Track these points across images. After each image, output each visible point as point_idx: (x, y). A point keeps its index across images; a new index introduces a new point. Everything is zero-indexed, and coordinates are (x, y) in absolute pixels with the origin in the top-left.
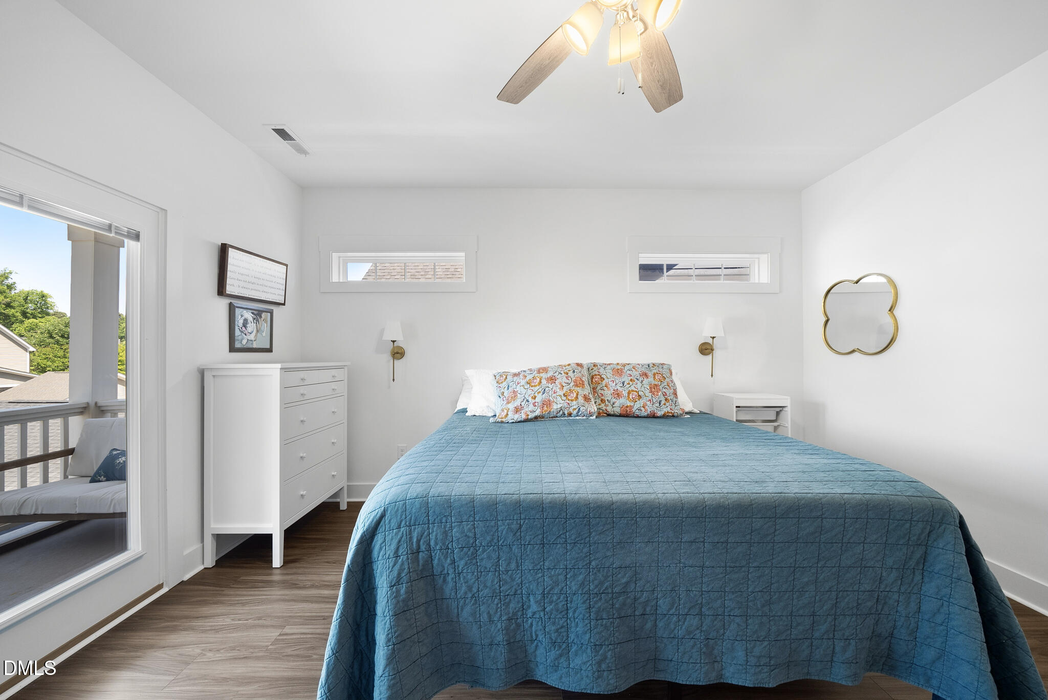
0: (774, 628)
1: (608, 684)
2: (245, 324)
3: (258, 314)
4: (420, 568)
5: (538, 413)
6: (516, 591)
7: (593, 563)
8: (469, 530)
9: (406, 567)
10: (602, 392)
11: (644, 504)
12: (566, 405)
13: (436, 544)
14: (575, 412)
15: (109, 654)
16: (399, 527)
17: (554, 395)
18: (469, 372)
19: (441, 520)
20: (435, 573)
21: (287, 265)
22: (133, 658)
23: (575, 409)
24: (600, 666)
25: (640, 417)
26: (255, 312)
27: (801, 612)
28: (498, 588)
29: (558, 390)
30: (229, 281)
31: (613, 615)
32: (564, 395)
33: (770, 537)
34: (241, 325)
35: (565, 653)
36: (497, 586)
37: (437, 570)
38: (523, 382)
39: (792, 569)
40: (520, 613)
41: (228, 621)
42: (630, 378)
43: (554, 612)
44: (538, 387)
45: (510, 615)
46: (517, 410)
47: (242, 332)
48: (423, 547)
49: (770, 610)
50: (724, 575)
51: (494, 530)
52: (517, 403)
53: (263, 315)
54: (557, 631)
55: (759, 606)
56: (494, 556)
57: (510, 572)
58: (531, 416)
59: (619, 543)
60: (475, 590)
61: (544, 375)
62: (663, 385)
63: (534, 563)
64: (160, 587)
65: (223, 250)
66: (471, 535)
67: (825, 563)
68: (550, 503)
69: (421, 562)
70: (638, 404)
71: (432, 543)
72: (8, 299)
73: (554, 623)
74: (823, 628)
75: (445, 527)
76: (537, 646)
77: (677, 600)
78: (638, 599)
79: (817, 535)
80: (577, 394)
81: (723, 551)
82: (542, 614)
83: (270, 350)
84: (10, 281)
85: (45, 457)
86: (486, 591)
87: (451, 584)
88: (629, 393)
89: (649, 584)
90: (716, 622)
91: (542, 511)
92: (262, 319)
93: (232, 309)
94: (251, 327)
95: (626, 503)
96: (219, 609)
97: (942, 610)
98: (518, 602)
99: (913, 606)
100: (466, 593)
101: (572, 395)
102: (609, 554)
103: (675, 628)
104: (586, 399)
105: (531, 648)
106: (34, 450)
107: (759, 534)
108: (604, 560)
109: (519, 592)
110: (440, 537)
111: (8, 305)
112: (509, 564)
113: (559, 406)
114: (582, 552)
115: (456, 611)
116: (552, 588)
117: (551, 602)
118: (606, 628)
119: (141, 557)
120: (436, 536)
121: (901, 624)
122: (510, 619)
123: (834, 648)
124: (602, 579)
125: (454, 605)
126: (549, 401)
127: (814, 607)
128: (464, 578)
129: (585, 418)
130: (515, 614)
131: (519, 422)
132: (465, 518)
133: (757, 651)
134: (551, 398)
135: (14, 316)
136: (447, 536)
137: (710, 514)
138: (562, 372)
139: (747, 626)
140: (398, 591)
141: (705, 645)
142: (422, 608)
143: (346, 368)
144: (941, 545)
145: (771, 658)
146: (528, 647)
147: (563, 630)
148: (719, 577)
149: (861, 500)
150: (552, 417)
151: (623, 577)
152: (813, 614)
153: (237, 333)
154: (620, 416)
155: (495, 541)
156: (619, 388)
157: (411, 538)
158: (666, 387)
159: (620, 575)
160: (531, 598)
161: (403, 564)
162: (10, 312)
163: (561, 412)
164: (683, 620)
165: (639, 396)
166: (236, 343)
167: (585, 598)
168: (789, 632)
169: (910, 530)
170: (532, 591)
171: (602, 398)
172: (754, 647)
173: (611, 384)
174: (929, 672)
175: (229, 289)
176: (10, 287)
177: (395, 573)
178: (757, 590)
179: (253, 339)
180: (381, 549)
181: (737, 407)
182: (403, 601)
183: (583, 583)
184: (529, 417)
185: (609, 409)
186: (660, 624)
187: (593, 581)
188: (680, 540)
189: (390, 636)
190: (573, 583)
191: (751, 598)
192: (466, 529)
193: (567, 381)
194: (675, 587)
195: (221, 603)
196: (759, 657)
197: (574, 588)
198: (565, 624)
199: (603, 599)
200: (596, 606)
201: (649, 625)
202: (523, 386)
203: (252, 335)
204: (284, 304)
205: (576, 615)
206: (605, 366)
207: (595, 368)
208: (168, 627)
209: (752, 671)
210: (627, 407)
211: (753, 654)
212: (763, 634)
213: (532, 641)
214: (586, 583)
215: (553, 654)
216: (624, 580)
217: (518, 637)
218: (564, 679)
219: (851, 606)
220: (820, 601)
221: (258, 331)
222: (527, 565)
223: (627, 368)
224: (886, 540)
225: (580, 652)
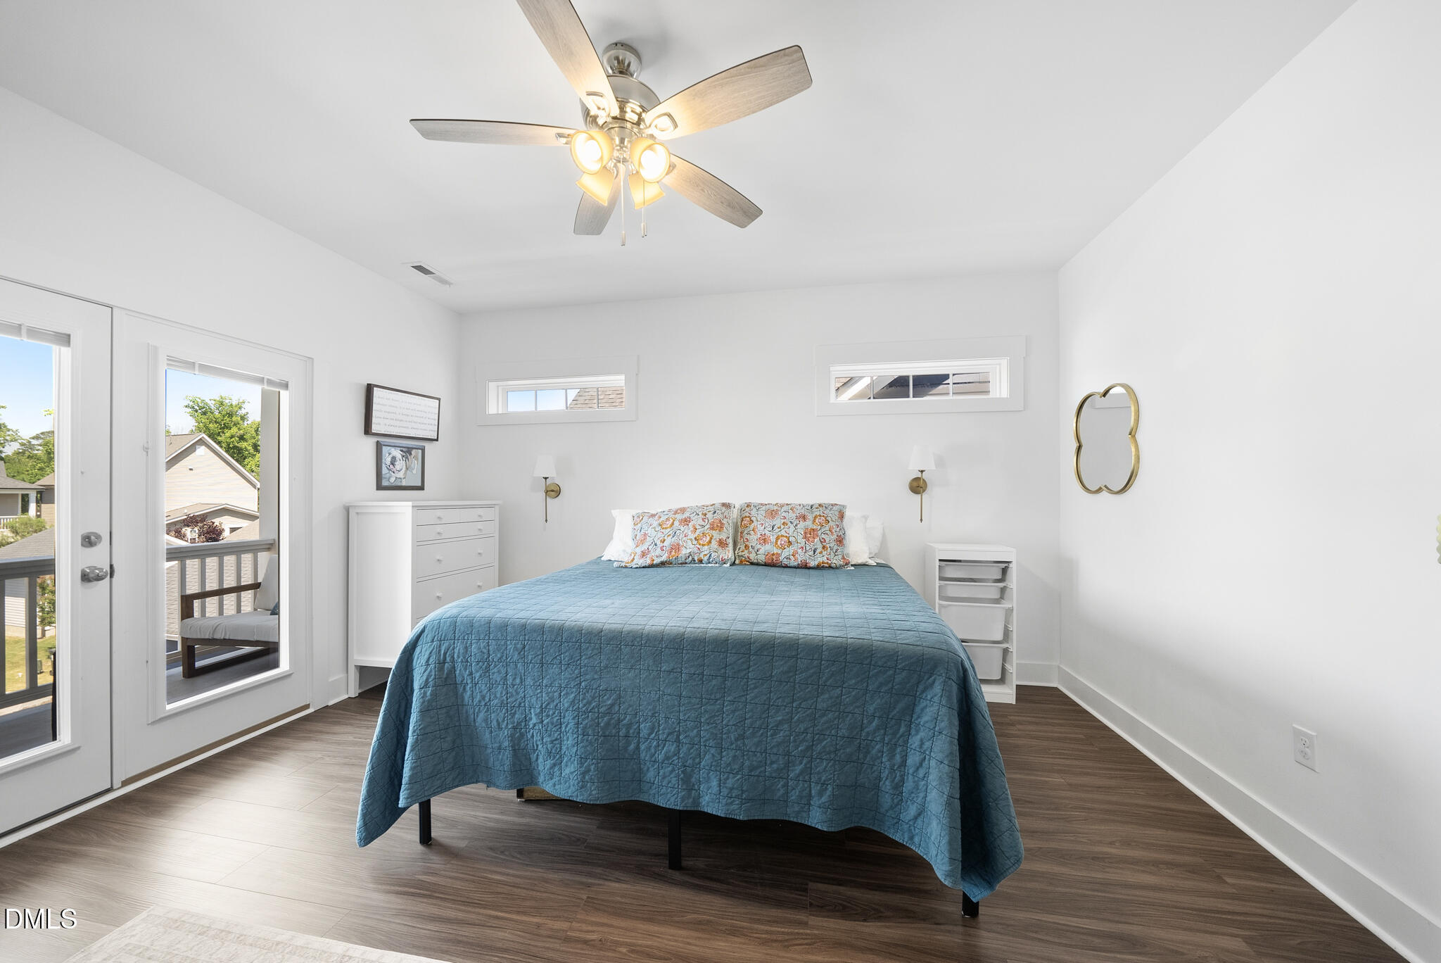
0: (747, 763)
1: (590, 795)
2: (393, 462)
3: (407, 451)
4: (445, 676)
5: (664, 558)
6: (520, 704)
7: (583, 684)
8: (485, 647)
9: (433, 673)
10: (748, 537)
11: (628, 633)
12: (696, 550)
13: (458, 657)
14: (705, 559)
15: (256, 750)
16: (433, 641)
17: (684, 539)
18: (615, 513)
19: (464, 637)
20: (458, 682)
21: (439, 399)
22: (272, 754)
23: (706, 555)
24: (584, 777)
25: (790, 567)
26: (404, 449)
27: (775, 750)
28: (505, 699)
29: (690, 533)
30: (374, 420)
31: (599, 732)
32: (695, 538)
33: (744, 672)
34: (388, 463)
35: (558, 764)
36: (504, 698)
37: (459, 679)
38: (655, 524)
39: (766, 707)
40: (523, 724)
41: (351, 738)
42: (783, 521)
43: (550, 725)
44: (669, 530)
45: (515, 724)
46: (644, 554)
47: (390, 470)
48: (448, 659)
49: (744, 744)
50: (700, 706)
51: (503, 648)
52: (644, 547)
53: (413, 452)
54: (552, 742)
55: (733, 739)
56: (503, 671)
57: (516, 687)
58: (657, 561)
59: (606, 667)
60: (487, 699)
61: (679, 517)
62: (823, 530)
63: (534, 679)
64: (307, 707)
65: (369, 389)
66: (485, 651)
67: (800, 704)
68: (550, 627)
69: (446, 671)
70: (786, 553)
71: (456, 656)
72: (241, 431)
73: (550, 736)
74: (798, 769)
75: (466, 644)
76: (538, 755)
77: (656, 724)
78: (622, 721)
79: (791, 674)
80: (711, 539)
81: (699, 683)
82: (540, 725)
83: (422, 488)
84: (242, 412)
85: (239, 589)
86: (496, 701)
87: (469, 693)
88: (777, 538)
89: (631, 708)
90: (692, 751)
91: (543, 634)
92: (412, 456)
93: (379, 447)
94: (400, 464)
95: (614, 631)
96: (349, 729)
97: (924, 765)
98: (522, 714)
99: (898, 758)
100: (480, 701)
101: (704, 539)
102: (596, 676)
103: (656, 753)
104: (722, 544)
105: (534, 757)
106: (230, 582)
107: (733, 668)
108: (592, 682)
109: (522, 705)
110: (462, 651)
111: (242, 438)
112: (514, 679)
113: (688, 551)
114: (574, 673)
115: (472, 716)
116: (548, 704)
117: (548, 716)
118: (591, 743)
119: (289, 675)
120: (459, 649)
121: (885, 776)
122: (514, 728)
123: (810, 791)
124: (590, 699)
125: (471, 711)
126: (678, 545)
127: (789, 746)
128: (479, 688)
129: (717, 565)
130: (519, 723)
131: (644, 567)
132: (482, 637)
133: (730, 783)
134: (680, 542)
135: (247, 450)
136: (467, 651)
137: (687, 646)
138: (700, 514)
139: (722, 758)
140: (425, 693)
141: (682, 772)
142: (444, 710)
143: (497, 507)
144: (929, 697)
145: (743, 792)
146: (531, 756)
147: (557, 742)
148: (695, 707)
149: (842, 643)
150: (681, 564)
151: (608, 699)
152: (788, 754)
153: (385, 470)
154: (766, 565)
155: (504, 658)
156: (767, 533)
157: (440, 651)
158: (828, 532)
159: (605, 697)
160: (532, 711)
161: (431, 671)
162: (243, 445)
163: (690, 558)
164: (662, 746)
165: (789, 542)
166: (383, 481)
167: (575, 715)
168: (763, 769)
169: (894, 678)
170: (533, 705)
171: (747, 543)
172: (727, 778)
173: (761, 526)
174: (912, 828)
175: (375, 429)
176: (243, 418)
177: (425, 678)
178: (731, 723)
179: (402, 477)
180: (418, 658)
181: (940, 560)
182: (429, 701)
183: (573, 701)
184: (655, 562)
185: (753, 557)
186: (643, 747)
187: (582, 700)
188: (659, 669)
189: (416, 728)
190: (566, 700)
191: (725, 731)
192: (482, 646)
193: (703, 523)
194: (655, 713)
195: (351, 724)
196: (731, 789)
197: (566, 705)
198: (559, 737)
199: (590, 717)
200: (584, 723)
201: (632, 747)
202: (654, 528)
203: (401, 472)
204: (437, 440)
205: (567, 729)
206: (759, 506)
207: (747, 509)
208: (305, 737)
209: (724, 801)
210: (773, 554)
211: (727, 785)
212: (736, 767)
213: (535, 751)
214: (576, 701)
215: (549, 763)
216: (609, 702)
217: (522, 745)
218: (557, 787)
219: (828, 749)
220: (795, 741)
221: (407, 469)
222: (529, 681)
223: (785, 508)
224: (867, 686)
225: (569, 763)
